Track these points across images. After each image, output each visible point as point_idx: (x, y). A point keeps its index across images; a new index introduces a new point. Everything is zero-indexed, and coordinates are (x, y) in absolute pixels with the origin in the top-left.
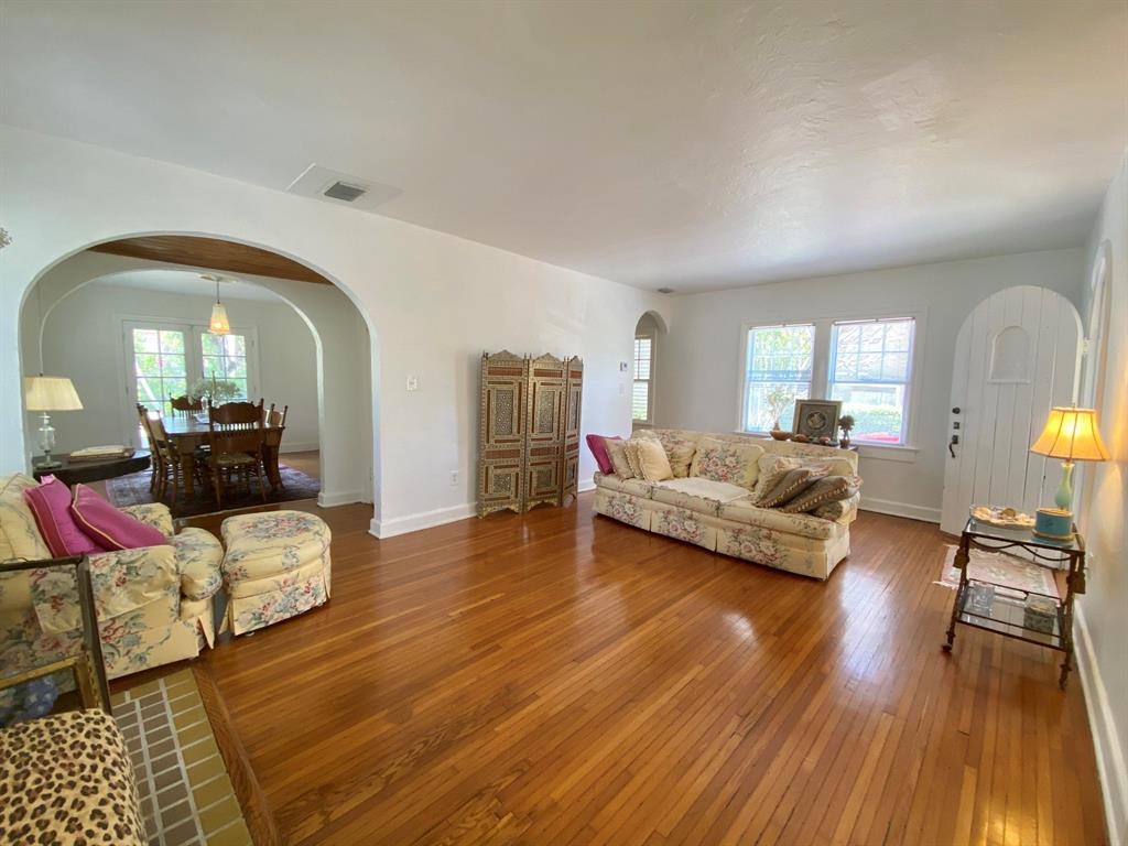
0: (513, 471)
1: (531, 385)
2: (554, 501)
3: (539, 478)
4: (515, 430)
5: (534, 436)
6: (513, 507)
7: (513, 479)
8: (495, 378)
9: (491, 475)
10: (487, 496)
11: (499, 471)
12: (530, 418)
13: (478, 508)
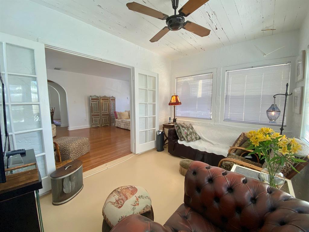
0: (98, 119)
1: (101, 102)
2: (109, 125)
3: (104, 120)
4: (98, 110)
5: (103, 112)
6: (99, 126)
7: (98, 120)
8: (93, 100)
9: (93, 119)
10: (93, 123)
11: (95, 119)
12: (101, 108)
13: (91, 126)
